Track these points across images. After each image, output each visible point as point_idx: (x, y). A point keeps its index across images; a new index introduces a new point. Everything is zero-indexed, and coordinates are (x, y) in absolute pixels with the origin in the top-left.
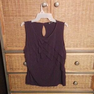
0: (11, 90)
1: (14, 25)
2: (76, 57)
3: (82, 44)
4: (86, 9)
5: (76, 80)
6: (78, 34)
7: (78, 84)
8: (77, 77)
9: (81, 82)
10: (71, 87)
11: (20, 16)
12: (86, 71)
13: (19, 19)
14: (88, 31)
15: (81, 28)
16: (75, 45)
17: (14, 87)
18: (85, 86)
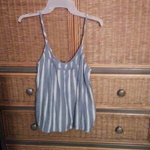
0: (7, 139)
1: (9, 22)
2: (120, 82)
3: (131, 57)
6: (122, 38)
8: (122, 118)
9: (130, 129)
10: (111, 137)
11: (20, 5)
12: (138, 107)
13: (17, 10)
14: (140, 33)
15: (128, 27)
16: (118, 58)
17: (11, 133)
18: (137, 136)
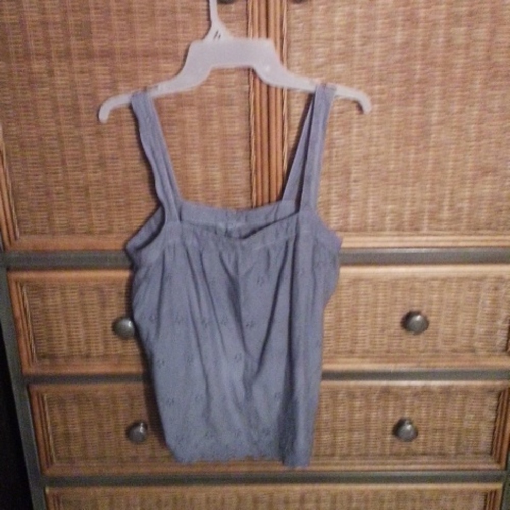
0: (48, 472)
2: (412, 289)
3: (446, 214)
4: (471, 14)
5: (407, 415)
6: (422, 156)
7: (421, 437)
8: (415, 395)
9: (439, 425)
10: (378, 452)
12: (464, 362)
14: (478, 139)
15: (441, 123)
16: (406, 217)
17: (62, 454)
18: (458, 444)
